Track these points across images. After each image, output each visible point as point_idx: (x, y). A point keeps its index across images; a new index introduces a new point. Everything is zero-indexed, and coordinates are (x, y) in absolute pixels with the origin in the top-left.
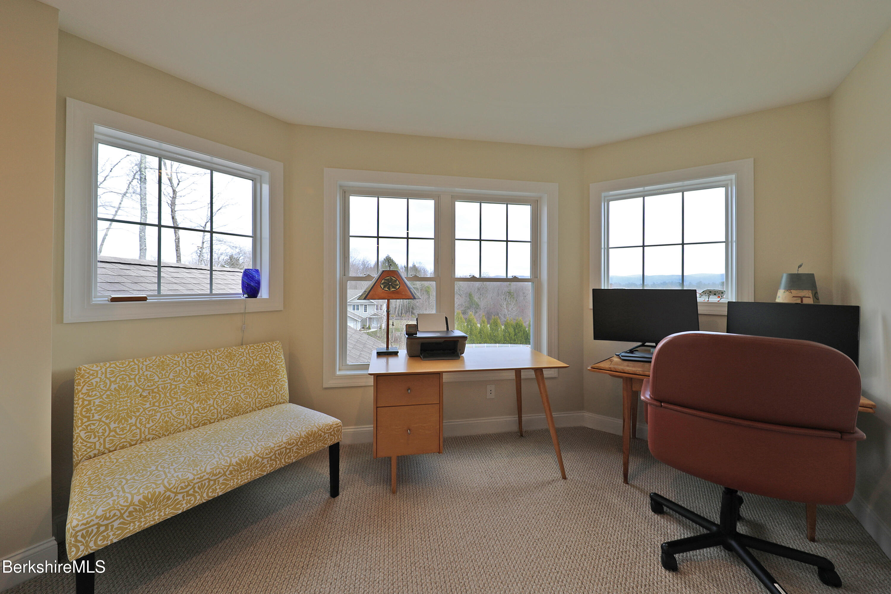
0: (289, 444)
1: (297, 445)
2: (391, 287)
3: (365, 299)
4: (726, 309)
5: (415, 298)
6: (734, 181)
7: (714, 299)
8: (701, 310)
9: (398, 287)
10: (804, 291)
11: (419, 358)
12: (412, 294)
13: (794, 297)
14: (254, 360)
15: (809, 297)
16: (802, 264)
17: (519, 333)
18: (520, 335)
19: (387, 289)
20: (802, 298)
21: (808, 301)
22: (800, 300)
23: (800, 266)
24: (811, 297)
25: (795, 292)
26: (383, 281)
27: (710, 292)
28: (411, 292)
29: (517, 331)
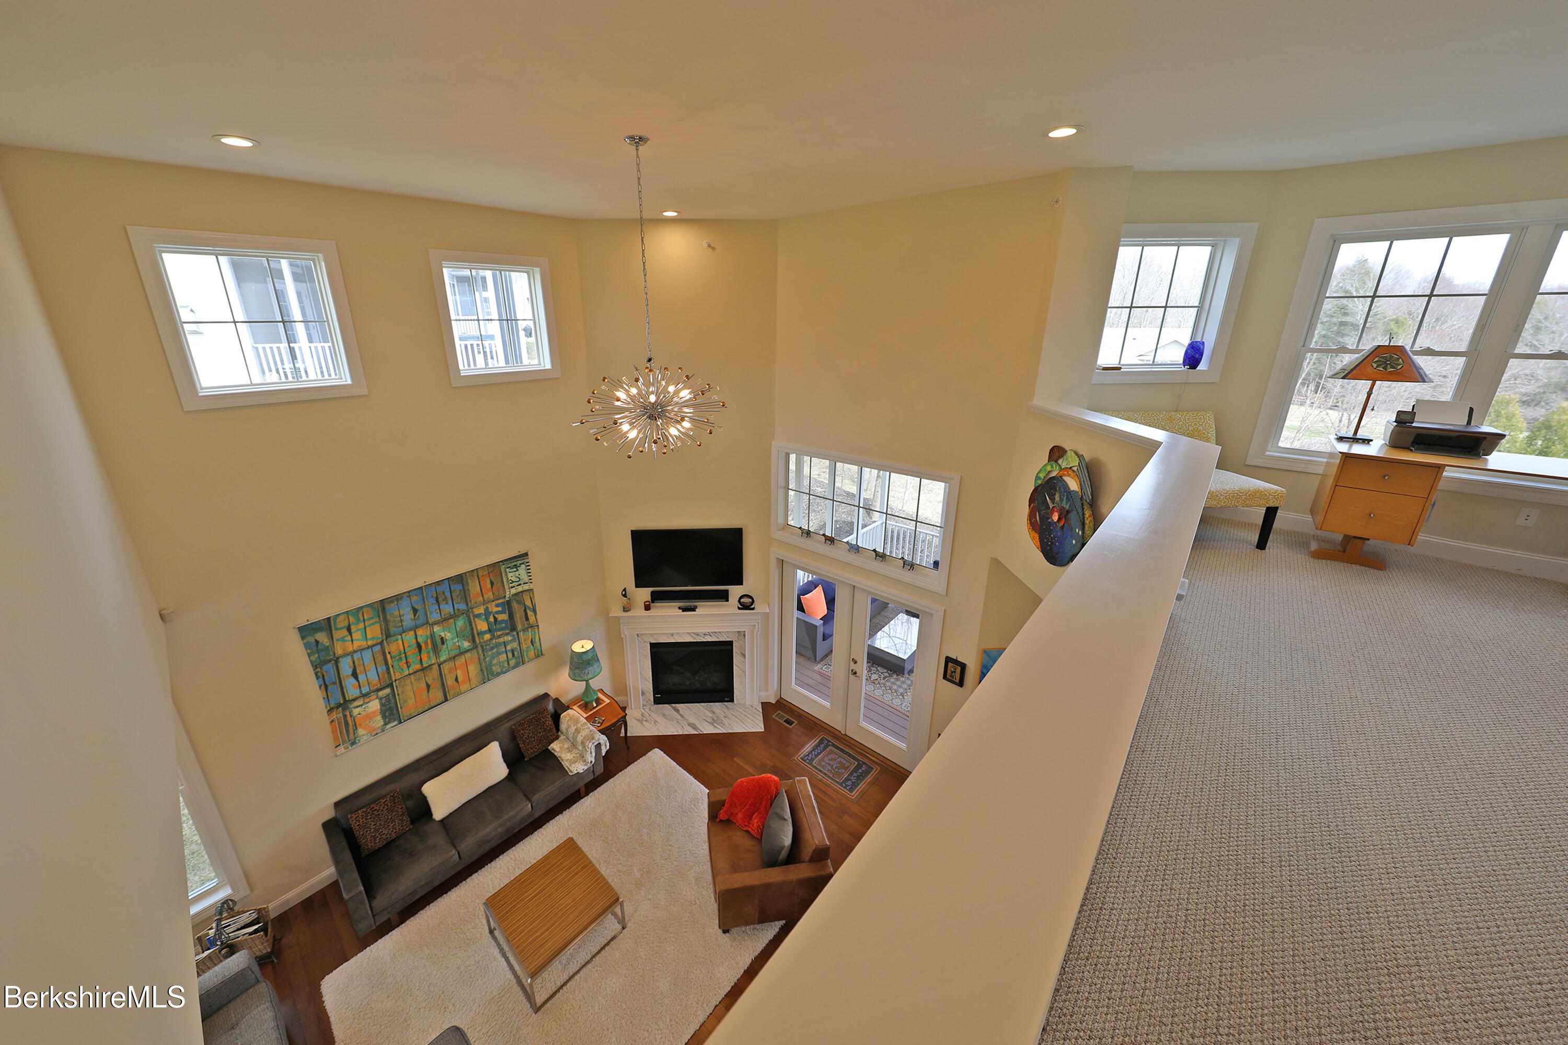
0: (1241, 493)
1: (1246, 495)
2: (1389, 366)
3: (1342, 378)
5: (1424, 382)
9: (1400, 367)
11: (1408, 447)
12: (1421, 375)
14: (1189, 425)
19: (1381, 369)
26: (1377, 359)
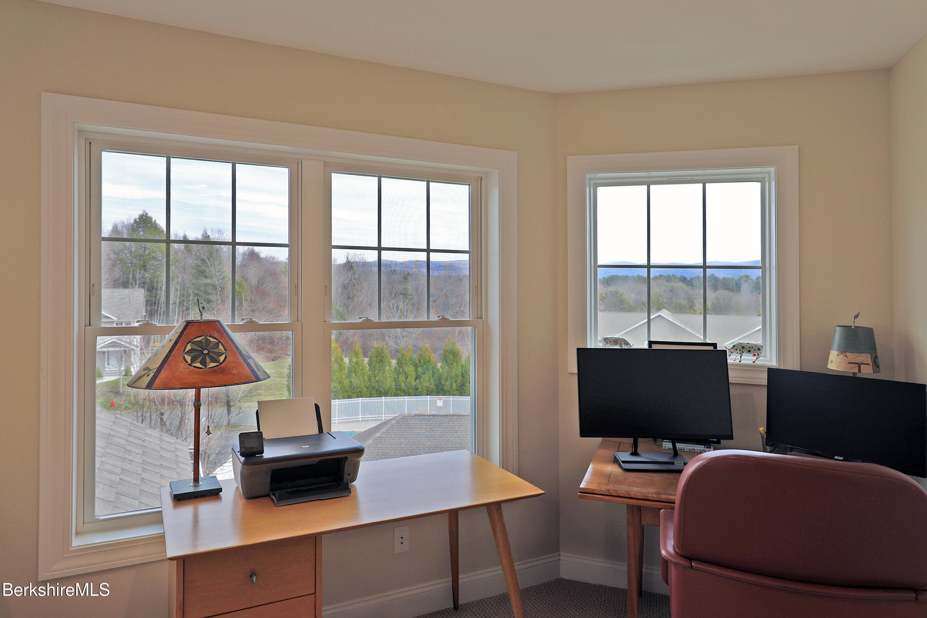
2: (208, 360)
3: (149, 386)
4: (765, 376)
5: (258, 380)
6: (773, 175)
7: (748, 359)
8: (733, 376)
9: (222, 358)
10: (862, 354)
11: (266, 500)
12: (252, 370)
13: (850, 363)
15: (868, 364)
16: (859, 312)
17: (424, 374)
18: (427, 378)
19: (198, 365)
20: (859, 365)
21: (867, 372)
22: (857, 368)
23: (856, 317)
24: (871, 363)
25: (852, 357)
26: (189, 347)
27: (743, 348)
28: (249, 365)
29: (420, 369)
